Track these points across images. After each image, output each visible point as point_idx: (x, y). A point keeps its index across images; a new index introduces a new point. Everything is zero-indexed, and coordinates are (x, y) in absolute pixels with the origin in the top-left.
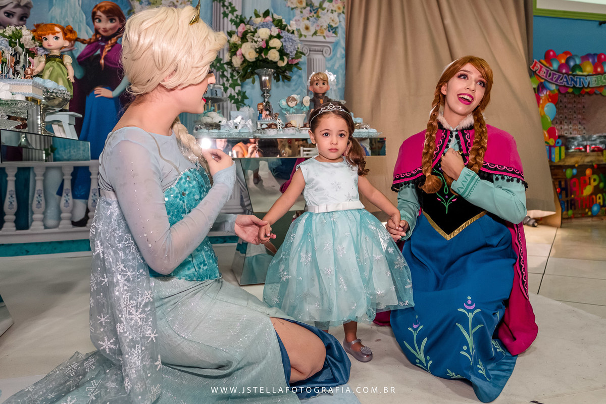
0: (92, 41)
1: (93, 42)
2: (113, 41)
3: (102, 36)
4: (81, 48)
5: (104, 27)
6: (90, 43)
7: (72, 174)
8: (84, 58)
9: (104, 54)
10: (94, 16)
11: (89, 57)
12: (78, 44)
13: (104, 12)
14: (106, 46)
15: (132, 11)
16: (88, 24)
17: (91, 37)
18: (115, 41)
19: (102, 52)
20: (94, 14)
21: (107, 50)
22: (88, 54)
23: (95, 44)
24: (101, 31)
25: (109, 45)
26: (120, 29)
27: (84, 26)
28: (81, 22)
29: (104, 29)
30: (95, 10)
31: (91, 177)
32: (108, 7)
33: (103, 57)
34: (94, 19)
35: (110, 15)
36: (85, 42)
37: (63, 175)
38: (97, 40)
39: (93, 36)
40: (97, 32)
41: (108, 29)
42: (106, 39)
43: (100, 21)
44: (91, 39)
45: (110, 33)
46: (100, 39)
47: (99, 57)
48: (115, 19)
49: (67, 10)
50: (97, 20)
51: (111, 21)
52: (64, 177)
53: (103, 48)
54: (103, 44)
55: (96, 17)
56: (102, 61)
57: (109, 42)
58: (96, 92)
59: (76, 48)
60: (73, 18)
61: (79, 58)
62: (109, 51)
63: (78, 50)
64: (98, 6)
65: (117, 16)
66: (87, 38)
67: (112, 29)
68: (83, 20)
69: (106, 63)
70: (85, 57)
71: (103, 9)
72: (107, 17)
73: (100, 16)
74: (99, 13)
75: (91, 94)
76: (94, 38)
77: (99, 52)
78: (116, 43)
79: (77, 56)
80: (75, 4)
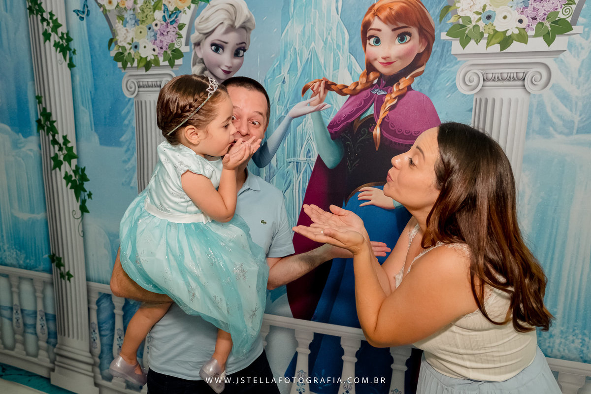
0: (359, 87)
1: (361, 91)
2: (401, 87)
3: (381, 76)
4: (337, 104)
5: (385, 55)
6: (354, 93)
7: (311, 347)
8: (342, 125)
9: (382, 116)
10: (366, 33)
11: (353, 122)
12: (332, 95)
13: (388, 20)
14: (387, 98)
15: (451, 9)
16: (352, 51)
17: (357, 80)
18: (407, 84)
19: (378, 111)
20: (366, 26)
21: (389, 105)
22: (350, 116)
23: (364, 93)
24: (377, 65)
25: (393, 96)
26: (419, 56)
27: (344, 57)
28: (338, 46)
29: (384, 58)
30: (369, 17)
31: (343, 358)
32: (396, 7)
33: (379, 122)
34: (365, 38)
35: (401, 25)
36: (345, 90)
37: (296, 344)
38: (370, 86)
39: (363, 75)
40: (370, 67)
41: (393, 60)
42: (390, 81)
43: (378, 41)
44: (357, 84)
45: (398, 66)
46: (375, 82)
47: (371, 121)
48: (410, 34)
49: (313, 26)
50: (372, 41)
51: (402, 38)
52: (298, 350)
53: (380, 101)
54: (383, 93)
55: (369, 33)
56: (377, 131)
57: (395, 88)
58: (361, 196)
59: (328, 106)
60: (325, 43)
61: (331, 127)
62: (392, 108)
63: (331, 108)
64: (376, 7)
65: (414, 25)
66: (349, 82)
67: (399, 58)
68: (344, 44)
69: (386, 135)
70: (344, 123)
71: (384, 14)
72: (394, 30)
73: (379, 30)
74: (377, 23)
75: (351, 199)
76: (364, 80)
77: (371, 111)
78: (409, 88)
79: (328, 121)
80: (329, 11)
